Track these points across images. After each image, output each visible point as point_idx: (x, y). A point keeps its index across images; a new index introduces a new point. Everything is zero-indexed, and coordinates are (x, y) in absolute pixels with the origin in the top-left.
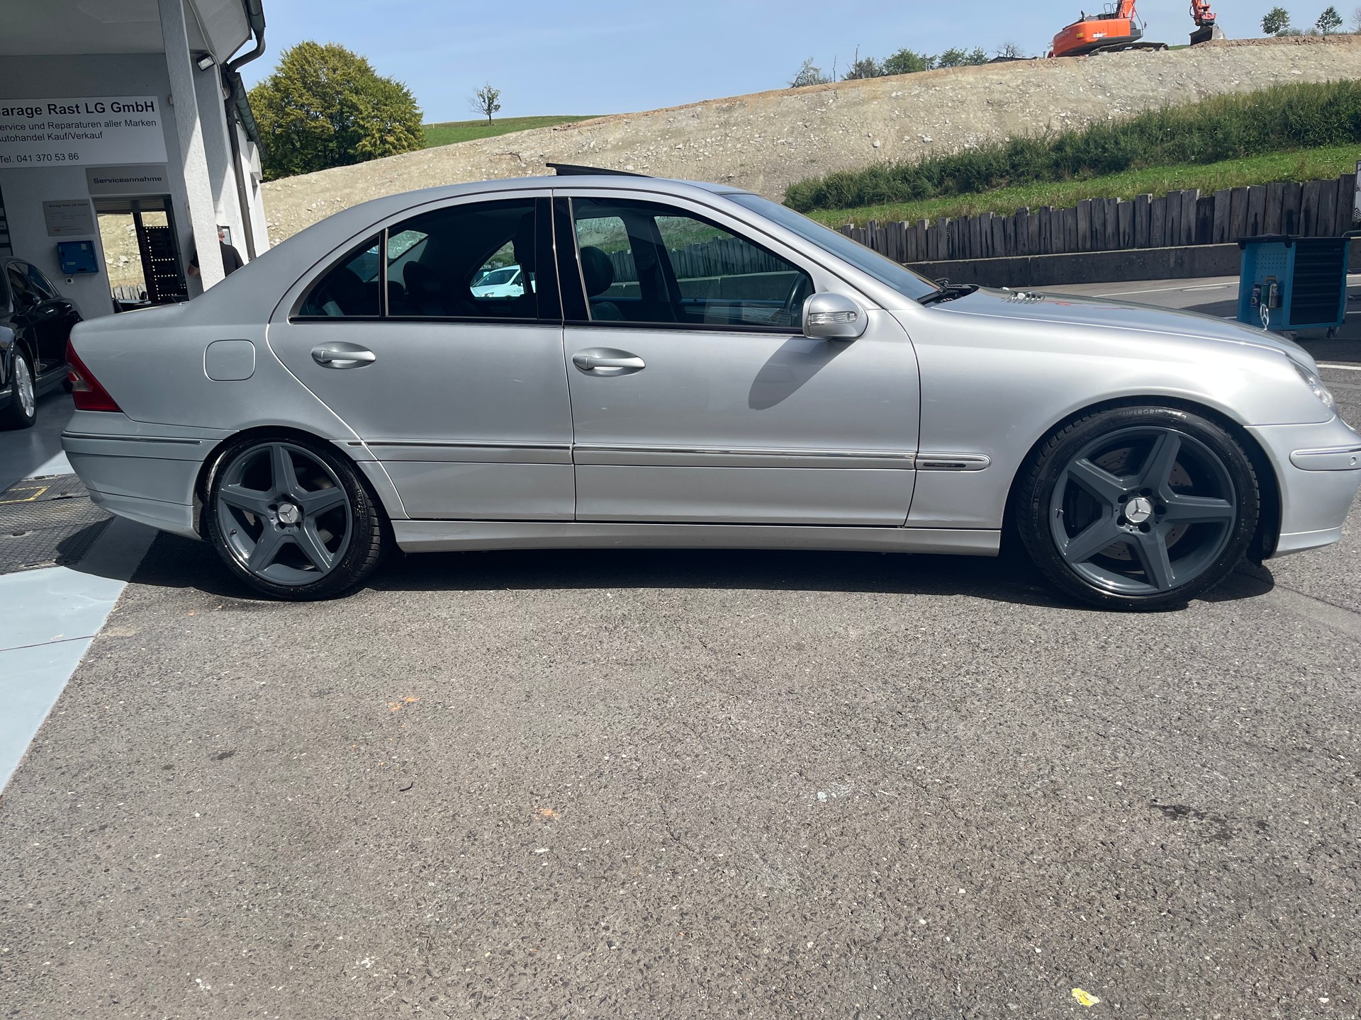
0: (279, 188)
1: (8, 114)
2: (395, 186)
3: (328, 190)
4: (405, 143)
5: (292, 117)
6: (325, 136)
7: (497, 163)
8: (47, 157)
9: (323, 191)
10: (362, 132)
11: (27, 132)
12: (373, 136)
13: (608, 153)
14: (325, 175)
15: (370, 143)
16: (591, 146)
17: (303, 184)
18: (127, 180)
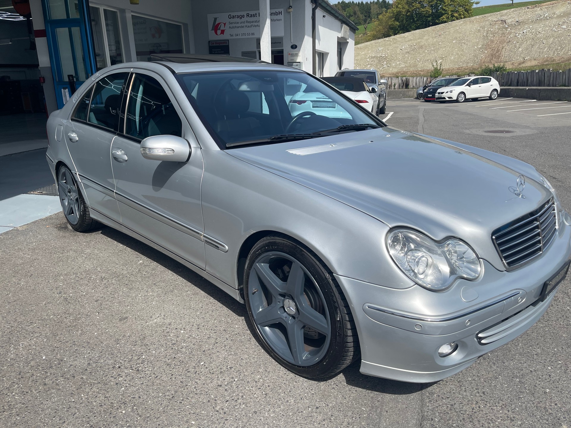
0: (391, 40)
1: (234, 18)
2: (441, 38)
3: (411, 40)
4: (462, 16)
5: (415, 7)
6: (427, 15)
7: (493, 26)
8: (244, 34)
9: (409, 41)
10: (443, 12)
11: (239, 25)
12: (448, 14)
13: (554, 19)
14: (412, 33)
15: (446, 17)
16: (545, 16)
17: (401, 38)
18: (277, 43)
